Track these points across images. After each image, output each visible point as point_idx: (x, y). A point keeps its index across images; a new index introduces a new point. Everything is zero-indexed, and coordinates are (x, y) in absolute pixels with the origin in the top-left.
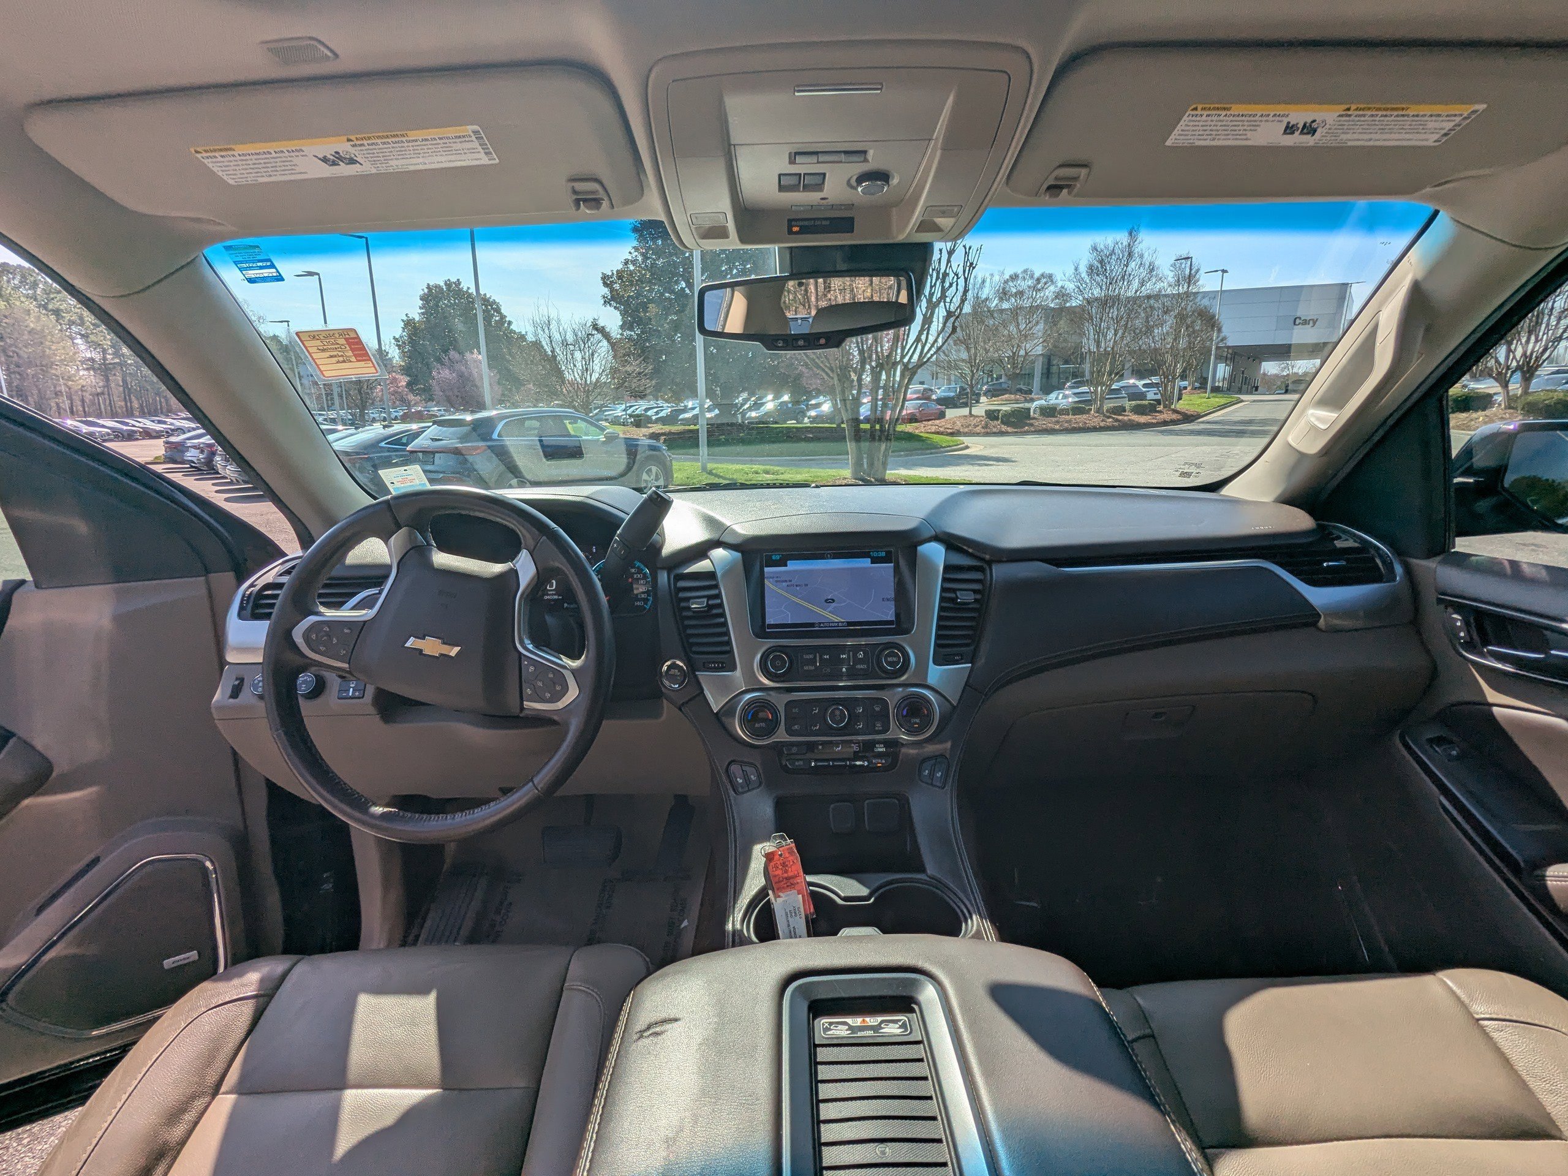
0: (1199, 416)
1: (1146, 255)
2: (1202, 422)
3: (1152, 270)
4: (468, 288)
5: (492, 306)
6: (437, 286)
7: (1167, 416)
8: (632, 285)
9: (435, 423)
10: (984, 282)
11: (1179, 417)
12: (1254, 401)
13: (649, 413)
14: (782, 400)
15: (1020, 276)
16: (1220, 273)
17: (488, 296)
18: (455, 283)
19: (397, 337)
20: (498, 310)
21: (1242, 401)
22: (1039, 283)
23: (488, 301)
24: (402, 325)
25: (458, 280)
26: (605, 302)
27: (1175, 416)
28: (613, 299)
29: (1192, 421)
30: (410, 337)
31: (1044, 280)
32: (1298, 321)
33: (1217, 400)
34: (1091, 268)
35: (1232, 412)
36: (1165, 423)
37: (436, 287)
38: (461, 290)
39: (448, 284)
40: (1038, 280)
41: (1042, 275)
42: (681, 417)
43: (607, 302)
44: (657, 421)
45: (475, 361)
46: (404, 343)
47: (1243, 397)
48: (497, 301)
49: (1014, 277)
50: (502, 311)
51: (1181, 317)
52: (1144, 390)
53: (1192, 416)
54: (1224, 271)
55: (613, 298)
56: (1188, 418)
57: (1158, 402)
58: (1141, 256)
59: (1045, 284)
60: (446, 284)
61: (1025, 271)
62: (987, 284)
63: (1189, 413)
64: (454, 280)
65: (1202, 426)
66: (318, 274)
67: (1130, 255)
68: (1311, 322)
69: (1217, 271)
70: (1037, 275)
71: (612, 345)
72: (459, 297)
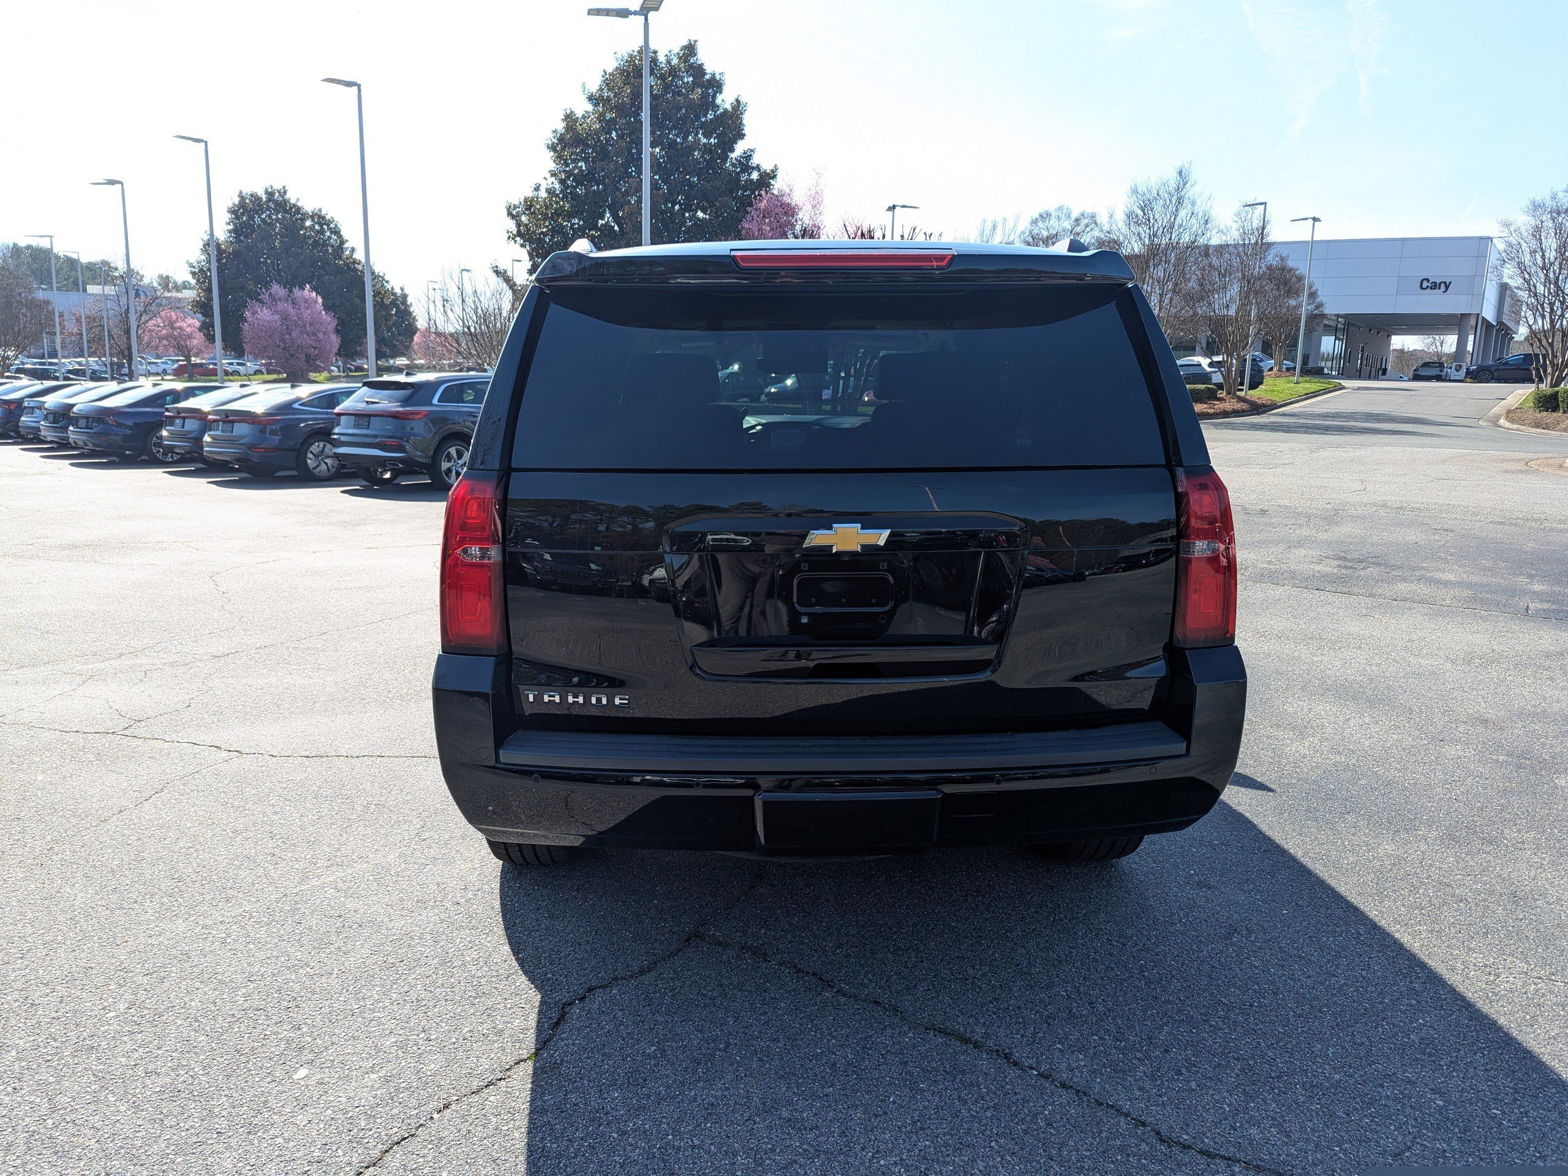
0: (1274, 406)
1: (1199, 203)
2: (1275, 414)
3: (1206, 222)
4: (298, 200)
5: (328, 225)
6: (255, 198)
7: (1230, 405)
8: (545, 219)
9: (365, 384)
10: (994, 227)
11: (1245, 406)
12: (1359, 389)
14: (730, 370)
15: (1054, 214)
16: (1311, 222)
17: (323, 211)
18: (279, 192)
20: (336, 232)
21: (1344, 388)
22: (1078, 225)
23: (324, 218)
25: (284, 187)
26: (509, 238)
27: (1239, 406)
28: (524, 235)
29: (1264, 412)
31: (1084, 222)
32: (1425, 284)
33: (1308, 385)
34: (1130, 215)
35: (1323, 401)
36: (1225, 414)
37: (252, 195)
38: (285, 202)
39: (270, 194)
40: (1077, 220)
41: (1083, 215)
43: (512, 238)
45: (306, 301)
47: (1345, 383)
48: (336, 219)
49: (1045, 216)
50: (342, 233)
51: (1248, 280)
52: (1209, 369)
53: (1264, 406)
54: (1315, 219)
55: (519, 234)
56: (1258, 408)
57: (1220, 386)
58: (1193, 203)
59: (1087, 226)
60: (267, 192)
61: (1060, 209)
62: (999, 230)
63: (1259, 402)
64: (278, 186)
65: (1273, 419)
66: (121, 183)
67: (1180, 201)
68: (1443, 285)
69: (1306, 219)
70: (1074, 215)
71: (514, 292)
72: (286, 211)
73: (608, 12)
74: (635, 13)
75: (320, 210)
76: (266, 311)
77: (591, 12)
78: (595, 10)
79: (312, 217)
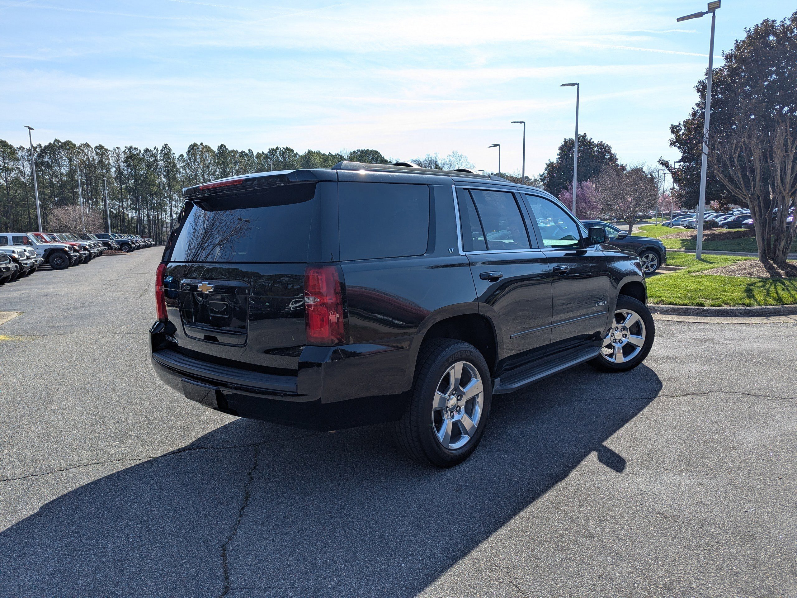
4: (591, 139)
5: (605, 149)
13: (717, 220)
17: (603, 142)
18: (582, 136)
19: (542, 174)
20: (609, 151)
23: (603, 146)
24: (545, 166)
25: (585, 134)
26: (671, 144)
28: (678, 142)
30: (549, 173)
37: (570, 140)
38: (585, 141)
39: (578, 137)
42: (745, 222)
44: (723, 226)
46: (545, 177)
48: (609, 145)
60: (576, 137)
64: (582, 134)
66: (499, 145)
71: (672, 173)
72: (584, 145)
73: (689, 17)
74: (707, 13)
75: (601, 142)
76: (568, 194)
77: (678, 20)
78: (681, 18)
79: (597, 146)
